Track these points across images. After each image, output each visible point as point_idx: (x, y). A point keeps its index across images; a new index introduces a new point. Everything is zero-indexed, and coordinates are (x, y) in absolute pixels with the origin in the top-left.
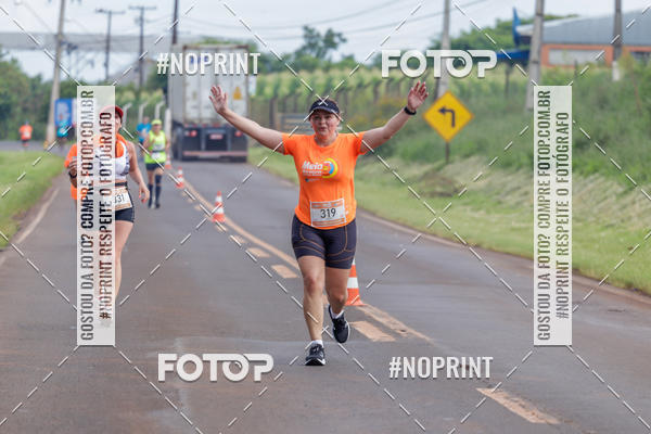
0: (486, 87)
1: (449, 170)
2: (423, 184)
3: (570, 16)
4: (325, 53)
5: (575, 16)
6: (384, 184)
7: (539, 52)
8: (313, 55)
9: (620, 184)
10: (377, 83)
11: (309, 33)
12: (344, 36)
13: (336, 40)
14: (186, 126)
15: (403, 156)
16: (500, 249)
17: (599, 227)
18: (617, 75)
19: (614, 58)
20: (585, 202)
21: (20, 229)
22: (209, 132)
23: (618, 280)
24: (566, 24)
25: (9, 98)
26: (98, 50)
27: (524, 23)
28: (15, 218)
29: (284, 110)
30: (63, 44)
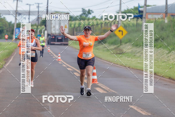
0: (131, 25)
1: (121, 47)
2: (114, 51)
3: (154, 5)
4: (88, 16)
5: (155, 5)
6: (104, 51)
7: (145, 15)
8: (85, 16)
9: (167, 51)
10: (102, 24)
11: (84, 10)
12: (93, 11)
13: (91, 12)
14: (52, 35)
15: (109, 43)
16: (135, 68)
17: (161, 62)
18: (166, 21)
19: (166, 17)
20: (158, 55)
21: (6, 63)
22: (58, 37)
23: (167, 76)
24: (152, 8)
25: (3, 28)
26: (27, 15)
27: (141, 7)
28: (5, 60)
29: (77, 31)
30: (17, 13)
